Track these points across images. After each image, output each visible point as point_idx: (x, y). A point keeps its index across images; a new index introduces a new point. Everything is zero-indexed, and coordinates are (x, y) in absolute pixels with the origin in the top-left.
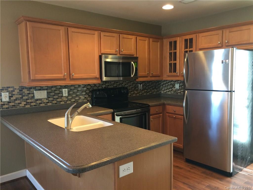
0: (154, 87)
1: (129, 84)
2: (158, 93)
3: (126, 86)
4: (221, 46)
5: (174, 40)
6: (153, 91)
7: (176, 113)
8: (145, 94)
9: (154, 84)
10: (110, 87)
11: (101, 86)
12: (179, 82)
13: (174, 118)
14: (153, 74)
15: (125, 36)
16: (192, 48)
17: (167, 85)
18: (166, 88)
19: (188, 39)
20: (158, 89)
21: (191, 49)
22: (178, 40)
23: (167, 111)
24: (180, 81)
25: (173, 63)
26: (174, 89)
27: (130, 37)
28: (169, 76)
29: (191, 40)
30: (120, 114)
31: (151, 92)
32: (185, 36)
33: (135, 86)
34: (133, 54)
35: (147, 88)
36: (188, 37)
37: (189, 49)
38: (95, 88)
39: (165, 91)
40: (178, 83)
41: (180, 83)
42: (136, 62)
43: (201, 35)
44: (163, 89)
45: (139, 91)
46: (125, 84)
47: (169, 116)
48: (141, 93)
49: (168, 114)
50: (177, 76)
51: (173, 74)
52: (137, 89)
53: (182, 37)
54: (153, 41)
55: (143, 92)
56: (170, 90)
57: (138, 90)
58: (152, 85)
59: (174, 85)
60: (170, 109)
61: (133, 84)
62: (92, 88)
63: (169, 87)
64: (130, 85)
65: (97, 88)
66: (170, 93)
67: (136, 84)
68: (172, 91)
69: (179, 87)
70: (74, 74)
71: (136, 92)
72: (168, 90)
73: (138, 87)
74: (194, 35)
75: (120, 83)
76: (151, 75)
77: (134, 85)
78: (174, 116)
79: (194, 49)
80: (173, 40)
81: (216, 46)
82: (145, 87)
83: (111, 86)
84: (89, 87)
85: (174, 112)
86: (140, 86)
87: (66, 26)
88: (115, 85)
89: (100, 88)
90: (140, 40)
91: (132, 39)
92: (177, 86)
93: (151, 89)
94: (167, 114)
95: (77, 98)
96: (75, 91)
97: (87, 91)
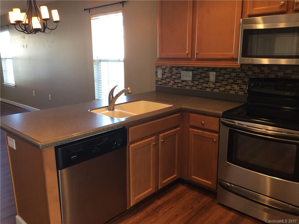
62: (256, 75)
95: (228, 87)
96: (227, 76)
97: (247, 80)
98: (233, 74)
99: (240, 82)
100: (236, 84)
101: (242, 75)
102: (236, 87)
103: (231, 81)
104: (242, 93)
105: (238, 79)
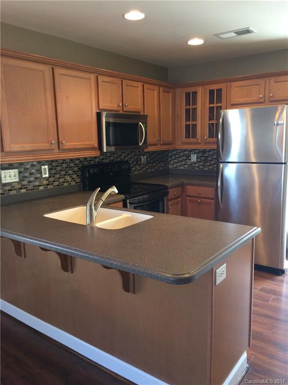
0: (160, 160)
1: (130, 156)
2: (165, 168)
3: (126, 159)
4: (263, 101)
5: (193, 91)
6: (159, 165)
7: (202, 196)
8: (149, 170)
9: (161, 155)
10: (105, 161)
11: (93, 160)
12: (196, 151)
13: (198, 202)
14: (166, 140)
15: (130, 83)
16: (221, 102)
17: (177, 156)
18: (176, 161)
19: (214, 90)
20: (165, 163)
21: (219, 105)
22: (199, 90)
23: (187, 194)
24: (198, 150)
25: (192, 125)
26: (189, 162)
27: (135, 84)
28: (185, 143)
29: (219, 91)
30: (133, 201)
31: (156, 168)
32: (210, 85)
33: (137, 159)
34: (140, 110)
35: (152, 161)
36: (215, 87)
37: (216, 103)
38: (86, 163)
39: (175, 166)
40: (195, 153)
41: (198, 153)
42: (145, 123)
43: (234, 84)
44: (172, 163)
45: (142, 166)
46: (125, 157)
47: (190, 201)
48: (144, 169)
49: (189, 198)
50: (198, 143)
51: (192, 140)
52: (139, 163)
53: (206, 86)
54: (163, 92)
55: (147, 167)
56: (183, 163)
57: (141, 164)
58: (158, 157)
59: (188, 157)
60: (191, 190)
61: (134, 156)
62: (82, 164)
63: (180, 159)
64: (131, 158)
65: (89, 163)
66: (182, 168)
67: (139, 155)
68: (185, 165)
69: (197, 158)
70: (65, 143)
71: (138, 168)
72: (179, 164)
73: (141, 161)
74: (224, 84)
75: (118, 155)
76: (161, 143)
77: (136, 157)
78: (199, 201)
79: (223, 104)
80: (191, 90)
81: (256, 101)
82: (149, 160)
83: (106, 159)
84: (77, 162)
85: (198, 195)
86: (143, 159)
87: (50, 64)
88: (112, 158)
89: (92, 163)
90: (148, 89)
91: (138, 87)
92: (194, 158)
93: (157, 162)
94: (187, 198)
95: (62, 180)
96: (59, 168)
97: (76, 169)
98: (64, 166)
99: (71, 172)
100: (68, 175)
101: (72, 165)
102: (68, 178)
103: (63, 173)
104: (73, 183)
105: (69, 170)
